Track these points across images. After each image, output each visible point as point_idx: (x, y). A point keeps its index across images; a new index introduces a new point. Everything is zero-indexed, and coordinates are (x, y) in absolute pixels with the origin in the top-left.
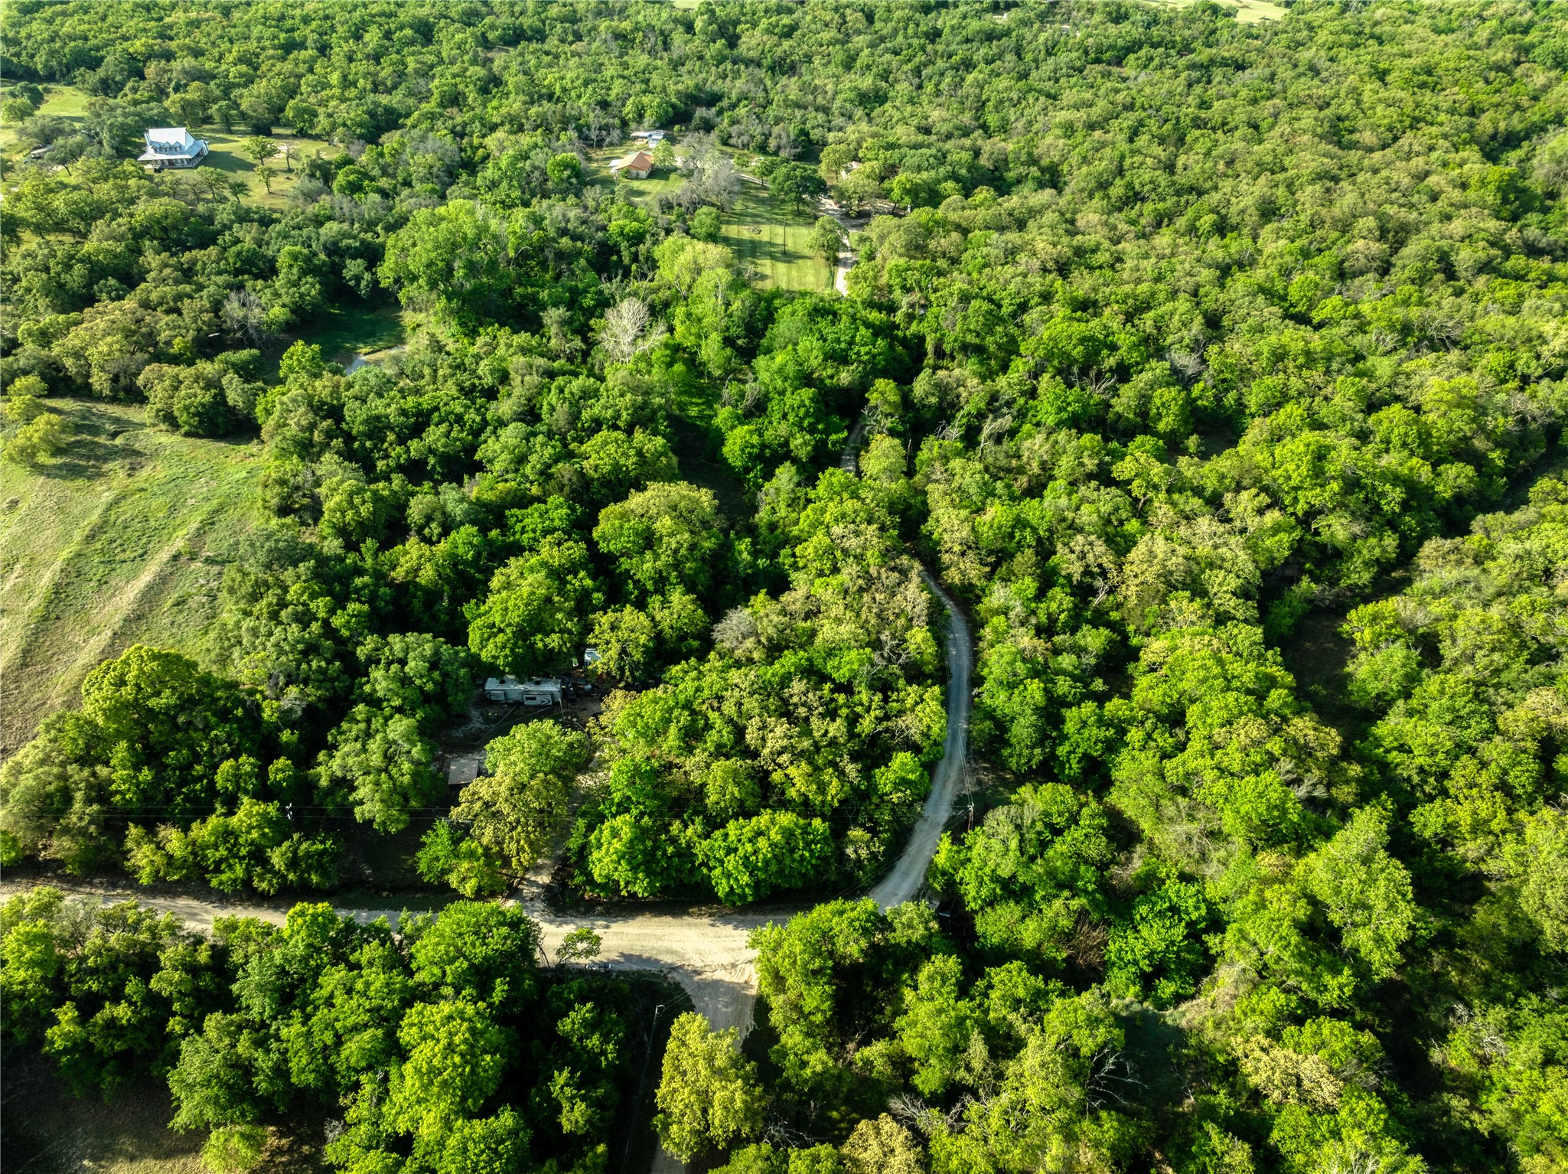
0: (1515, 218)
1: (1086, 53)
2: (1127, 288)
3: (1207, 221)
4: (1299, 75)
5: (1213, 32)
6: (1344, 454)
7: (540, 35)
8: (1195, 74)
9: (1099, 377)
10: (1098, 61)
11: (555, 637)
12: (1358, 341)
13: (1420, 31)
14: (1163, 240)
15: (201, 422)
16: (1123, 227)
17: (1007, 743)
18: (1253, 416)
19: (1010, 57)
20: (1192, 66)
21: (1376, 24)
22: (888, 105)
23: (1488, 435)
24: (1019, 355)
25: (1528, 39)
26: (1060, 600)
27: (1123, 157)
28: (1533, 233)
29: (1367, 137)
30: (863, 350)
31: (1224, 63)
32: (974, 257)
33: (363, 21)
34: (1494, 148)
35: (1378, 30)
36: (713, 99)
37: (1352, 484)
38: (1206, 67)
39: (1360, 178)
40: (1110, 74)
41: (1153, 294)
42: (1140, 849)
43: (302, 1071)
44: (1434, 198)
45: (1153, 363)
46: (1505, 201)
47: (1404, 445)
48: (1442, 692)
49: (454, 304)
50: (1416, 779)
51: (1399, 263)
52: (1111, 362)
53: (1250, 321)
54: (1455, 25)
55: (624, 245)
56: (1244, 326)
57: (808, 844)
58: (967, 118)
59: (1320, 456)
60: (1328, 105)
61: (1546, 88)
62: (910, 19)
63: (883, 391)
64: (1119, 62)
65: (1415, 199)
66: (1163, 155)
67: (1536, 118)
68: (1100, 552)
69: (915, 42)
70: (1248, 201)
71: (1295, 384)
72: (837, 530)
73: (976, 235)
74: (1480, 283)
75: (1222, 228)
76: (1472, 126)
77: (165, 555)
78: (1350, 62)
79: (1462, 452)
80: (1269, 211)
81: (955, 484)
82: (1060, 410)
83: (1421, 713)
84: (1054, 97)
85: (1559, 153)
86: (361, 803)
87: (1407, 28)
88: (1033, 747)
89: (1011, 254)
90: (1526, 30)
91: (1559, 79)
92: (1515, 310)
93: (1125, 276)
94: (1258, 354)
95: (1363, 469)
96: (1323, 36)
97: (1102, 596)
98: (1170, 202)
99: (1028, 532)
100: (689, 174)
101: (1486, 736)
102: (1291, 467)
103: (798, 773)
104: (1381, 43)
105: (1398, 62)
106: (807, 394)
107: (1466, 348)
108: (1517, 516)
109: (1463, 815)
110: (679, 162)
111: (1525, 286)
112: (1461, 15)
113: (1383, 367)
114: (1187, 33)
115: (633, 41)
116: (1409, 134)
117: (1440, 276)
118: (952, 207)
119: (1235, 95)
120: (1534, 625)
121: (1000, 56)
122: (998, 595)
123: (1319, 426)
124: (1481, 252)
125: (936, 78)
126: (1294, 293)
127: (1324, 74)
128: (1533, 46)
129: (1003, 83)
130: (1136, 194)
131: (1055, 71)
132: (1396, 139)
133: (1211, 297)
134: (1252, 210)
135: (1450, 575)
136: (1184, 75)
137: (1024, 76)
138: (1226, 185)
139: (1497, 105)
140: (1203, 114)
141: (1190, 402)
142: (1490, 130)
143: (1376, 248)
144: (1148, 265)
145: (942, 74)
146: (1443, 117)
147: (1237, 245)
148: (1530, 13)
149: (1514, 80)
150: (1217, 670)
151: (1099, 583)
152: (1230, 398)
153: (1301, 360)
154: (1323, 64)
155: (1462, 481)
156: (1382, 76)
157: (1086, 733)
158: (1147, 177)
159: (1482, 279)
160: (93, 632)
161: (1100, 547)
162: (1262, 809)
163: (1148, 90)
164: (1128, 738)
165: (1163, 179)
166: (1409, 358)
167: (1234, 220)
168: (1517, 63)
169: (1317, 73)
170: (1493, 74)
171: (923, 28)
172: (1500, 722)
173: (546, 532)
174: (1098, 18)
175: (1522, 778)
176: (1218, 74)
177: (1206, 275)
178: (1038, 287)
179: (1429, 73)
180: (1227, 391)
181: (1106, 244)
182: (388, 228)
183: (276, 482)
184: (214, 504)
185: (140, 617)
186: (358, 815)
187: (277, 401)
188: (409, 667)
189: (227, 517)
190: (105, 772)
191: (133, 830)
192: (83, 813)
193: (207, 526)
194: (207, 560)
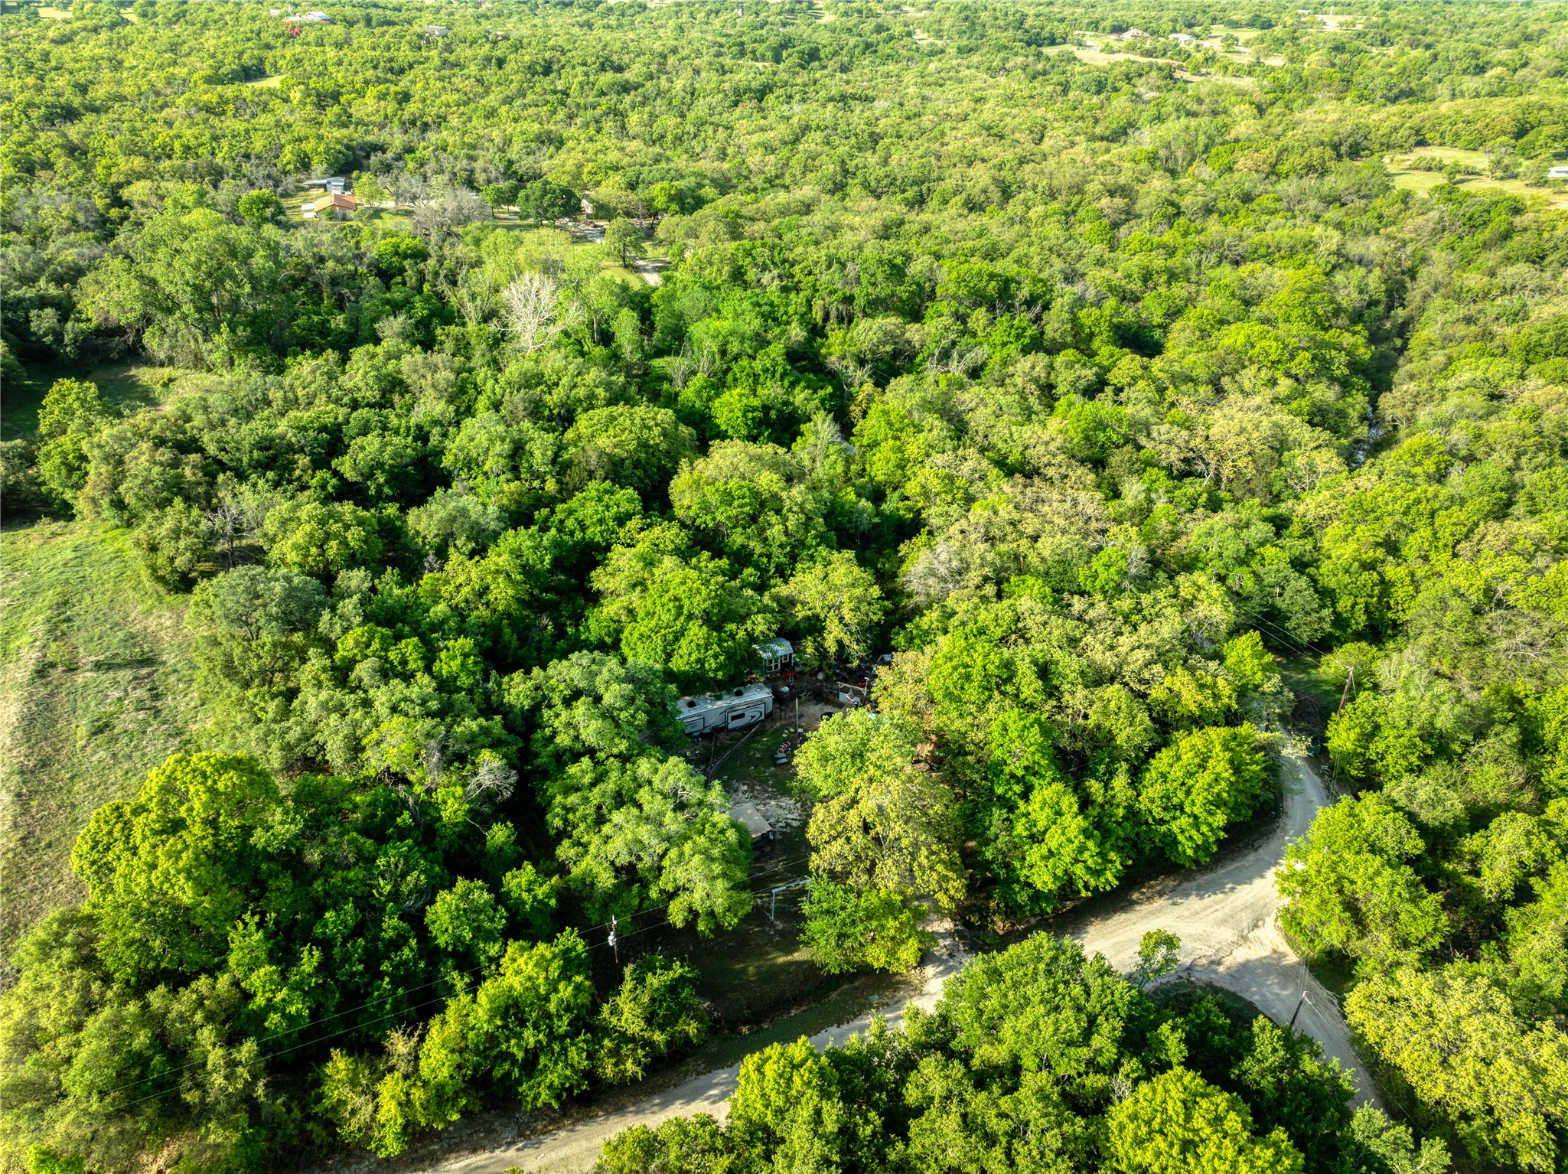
36: (379, 148)
73: (781, 221)
86: (675, 891)
102: (1265, 343)
173: (621, 521)
182: (59, 281)
183: (176, 534)
184: (50, 596)
185: (44, 764)
186: (676, 914)
187: (85, 447)
188: (608, 699)
189: (85, 606)
190: (224, 981)
191: (339, 1065)
192: (232, 1064)
193: (60, 624)
194: (98, 666)
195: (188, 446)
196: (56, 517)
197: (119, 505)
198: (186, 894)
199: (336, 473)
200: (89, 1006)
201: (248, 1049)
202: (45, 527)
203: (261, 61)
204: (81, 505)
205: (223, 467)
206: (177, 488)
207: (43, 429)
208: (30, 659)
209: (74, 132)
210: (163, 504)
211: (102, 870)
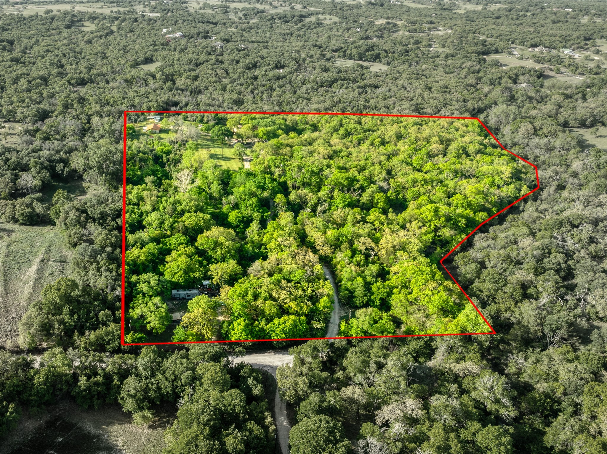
0: (486, 136)
1: (317, 83)
2: (356, 163)
3: (377, 141)
4: (399, 90)
5: (363, 75)
6: (443, 209)
7: (91, 81)
8: (361, 90)
9: (354, 190)
10: (322, 86)
11: (197, 273)
12: (440, 176)
13: (440, 73)
14: (364, 147)
15: (28, 219)
16: (348, 144)
17: (355, 297)
18: (410, 201)
19: (288, 86)
20: (359, 87)
21: (423, 71)
22: (245, 104)
23: (490, 203)
24: (325, 185)
25: (480, 75)
26: (359, 258)
27: (342, 120)
28: (493, 141)
29: (429, 111)
30: (270, 185)
31: (371, 86)
32: (298, 155)
33: (17, 77)
34: (475, 113)
35: (424, 73)
36: (176, 104)
37: (448, 219)
38: (364, 87)
39: (430, 124)
40: (328, 91)
41: (366, 164)
42: (403, 326)
43: (166, 387)
44: (457, 130)
45: (372, 185)
46: (482, 131)
47: (463, 207)
48: (489, 274)
49: (108, 177)
50: (486, 299)
51: (449, 152)
52: (358, 185)
53: (402, 172)
54: (452, 71)
55: (164, 155)
56: (400, 174)
57: (301, 325)
58: (277, 108)
59: (436, 211)
60: (412, 100)
61: (489, 92)
62: (244, 72)
63: (280, 198)
64: (330, 86)
65: (450, 130)
66: (356, 119)
67: (487, 103)
68: (369, 242)
69: (248, 80)
70: (391, 133)
71: (422, 190)
72: (280, 239)
73: (296, 148)
74: (478, 157)
75: (383, 143)
76: (465, 106)
77: (38, 260)
78: (417, 84)
79: (483, 209)
80: (399, 137)
81: (314, 225)
82: (344, 201)
83: (484, 281)
84: (309, 100)
85: (498, 114)
86: (150, 322)
87: (435, 72)
88: (363, 297)
89: (311, 153)
90: (478, 72)
91: (493, 89)
92: (492, 164)
93: (354, 159)
94: (407, 181)
95: (451, 213)
96: (404, 75)
97: (373, 257)
98: (362, 135)
99: (344, 238)
100: (176, 132)
101: (504, 285)
102: (427, 213)
103: (293, 304)
104: (427, 77)
105: (434, 84)
106: (255, 200)
107: (477, 177)
108: (504, 226)
109: (502, 307)
110: (171, 127)
111: (494, 157)
112: (454, 67)
113: (451, 184)
114: (354, 75)
115: (132, 83)
116: (443, 109)
117: (464, 155)
118: (283, 138)
119: (377, 97)
120: (513, 255)
121: (284, 85)
122: (339, 256)
123: (432, 202)
124: (477, 147)
125: (260, 94)
126: (415, 162)
127: (408, 89)
128: (482, 77)
129: (288, 95)
130: (349, 133)
131: (307, 90)
132: (439, 111)
133: (386, 164)
134: (393, 136)
135: (485, 244)
136: (357, 90)
137: (295, 93)
138: (382, 128)
139: (473, 99)
140: (367, 104)
141: (388, 198)
142: (472, 107)
143: (441, 147)
144: (361, 155)
145: (262, 93)
146: (454, 103)
147: (390, 148)
148: (478, 66)
149: (477, 90)
150: (418, 270)
151: (371, 252)
152: (401, 196)
153: (423, 183)
154: (407, 85)
155: (484, 217)
156: (430, 89)
157: (380, 291)
158: (352, 126)
159: (479, 156)
160: (25, 283)
161: (369, 240)
162: (441, 302)
163: (345, 96)
164: (394, 291)
165: (359, 127)
166: (459, 181)
167: (387, 140)
168: (477, 84)
169: (406, 89)
170: (469, 88)
171: (250, 75)
172: (508, 280)
173: (179, 244)
174: (317, 71)
175: (518, 294)
176: (369, 90)
177: (383, 158)
178: (325, 163)
179: (447, 88)
180: (399, 194)
181: (345, 149)
182: (66, 153)
183: (75, 233)
184: (47, 244)
185: (40, 278)
186: (148, 327)
187: (61, 209)
188: (152, 283)
189: (54, 248)
190: (61, 317)
191: (76, 333)
192: (59, 328)
193: (48, 251)
194: (54, 261)
195: (84, 211)
196: (52, 225)
197: (65, 224)
198: (58, 300)
199: (117, 223)
200: (39, 314)
201: (62, 327)
202: (49, 227)
203: (152, 56)
204: (57, 223)
205: (91, 218)
206: (79, 222)
207: (53, 202)
208: (40, 257)
209: (82, 91)
210: (75, 225)
211: (46, 295)
